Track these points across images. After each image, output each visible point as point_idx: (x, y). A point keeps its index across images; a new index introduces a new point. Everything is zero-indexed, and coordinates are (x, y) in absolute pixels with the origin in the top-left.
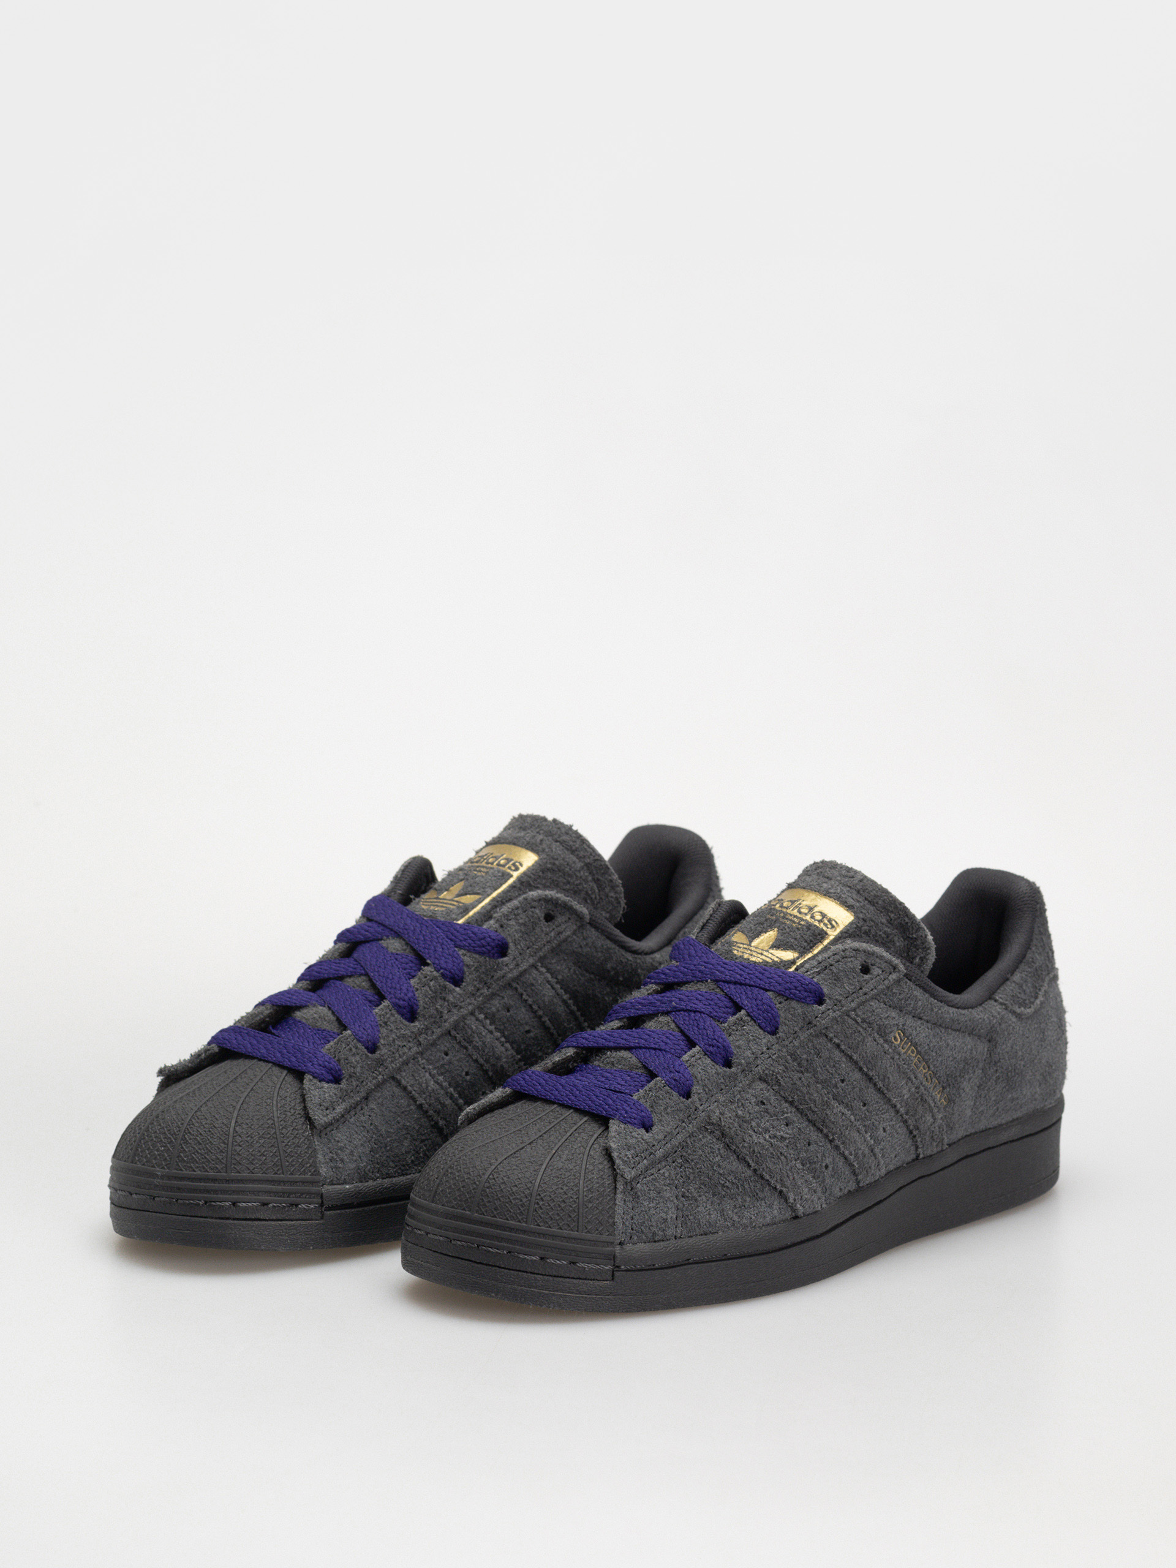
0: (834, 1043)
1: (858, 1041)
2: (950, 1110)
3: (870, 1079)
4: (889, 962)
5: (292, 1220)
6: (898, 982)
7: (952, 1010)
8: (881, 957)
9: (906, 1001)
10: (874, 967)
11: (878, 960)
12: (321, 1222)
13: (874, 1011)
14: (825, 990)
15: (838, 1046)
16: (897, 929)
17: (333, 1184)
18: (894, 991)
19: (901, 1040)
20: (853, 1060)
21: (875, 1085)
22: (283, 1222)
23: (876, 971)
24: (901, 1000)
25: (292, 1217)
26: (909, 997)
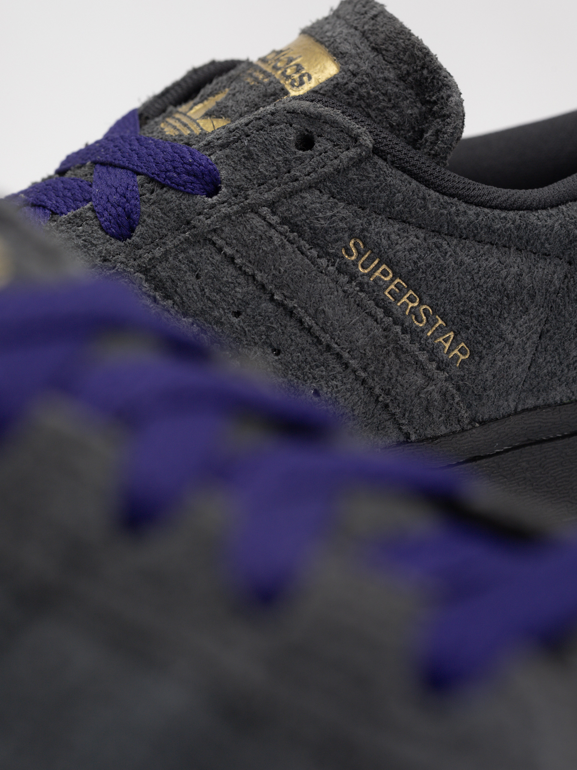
0: (225, 253)
1: (266, 253)
2: (473, 368)
3: (291, 313)
4: (347, 131)
6: (358, 162)
7: (473, 210)
8: (333, 123)
9: (370, 192)
10: (320, 139)
11: (327, 127)
13: (306, 207)
14: (223, 174)
15: (232, 259)
16: (412, 88)
18: (350, 176)
19: (359, 252)
20: (257, 281)
21: (301, 322)
23: (320, 145)
24: (362, 191)
26: (377, 187)
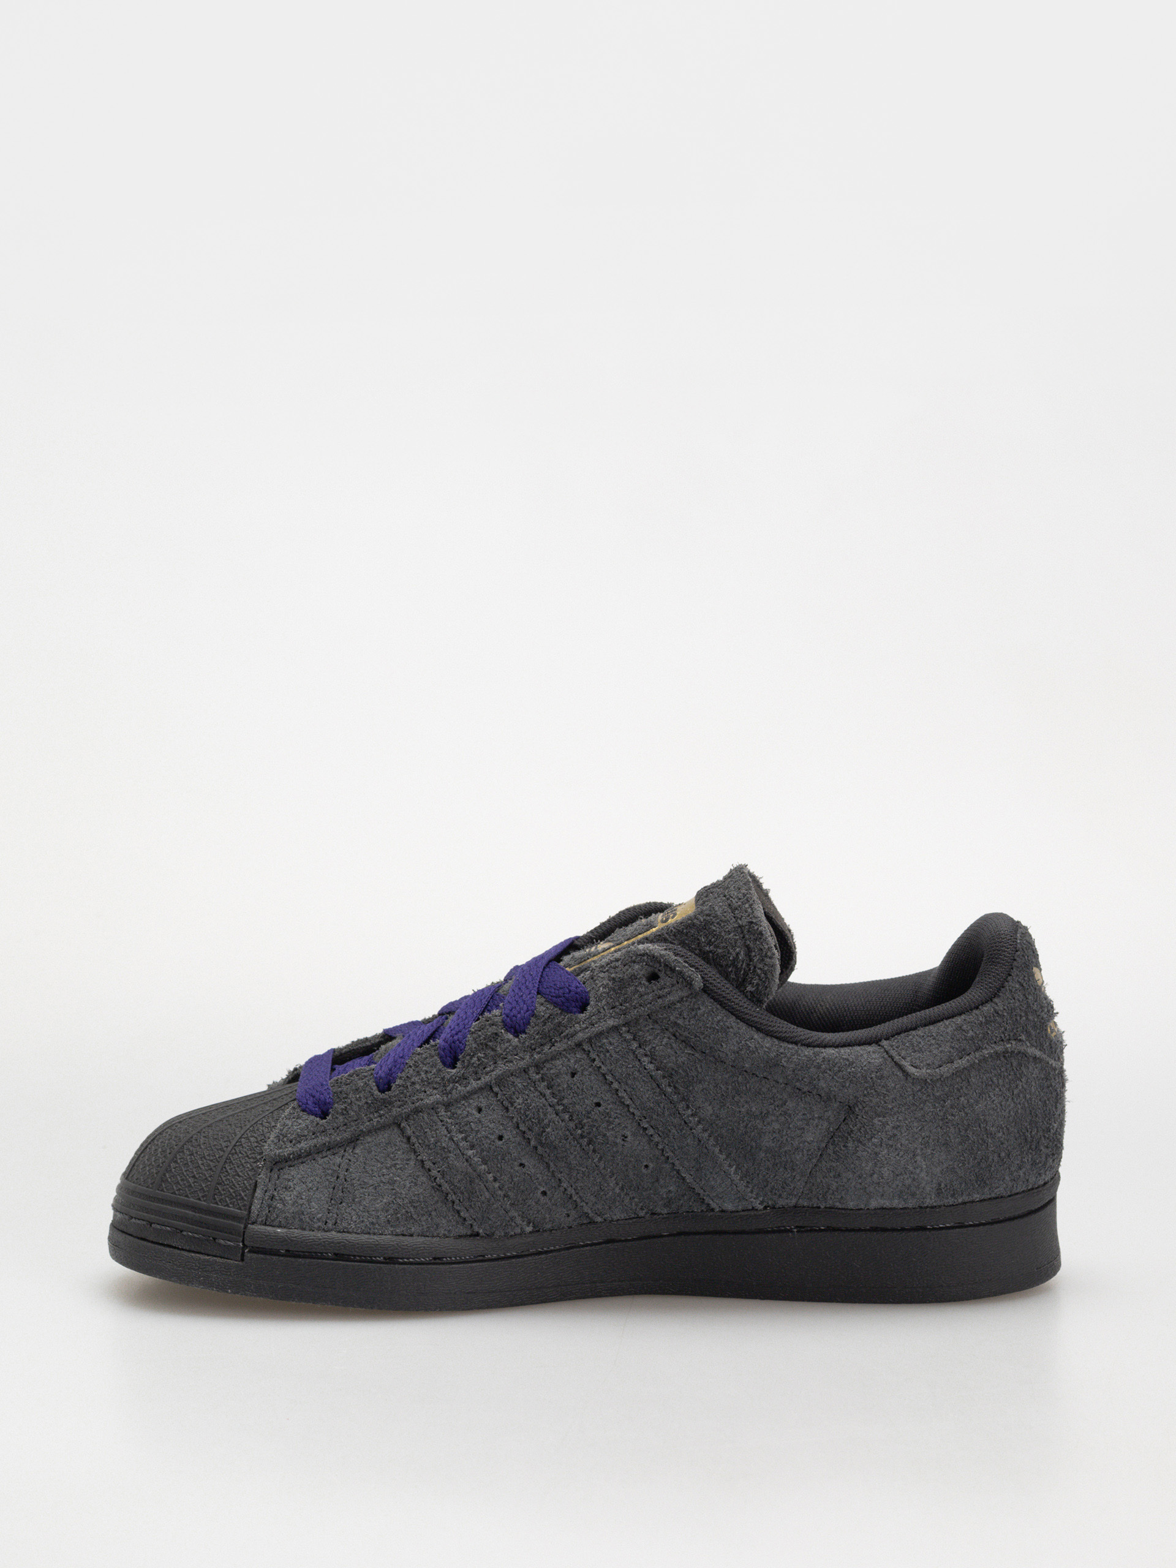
5: (208, 1255)
12: (240, 1263)
17: (265, 1224)
22: (197, 1255)
25: (210, 1253)
